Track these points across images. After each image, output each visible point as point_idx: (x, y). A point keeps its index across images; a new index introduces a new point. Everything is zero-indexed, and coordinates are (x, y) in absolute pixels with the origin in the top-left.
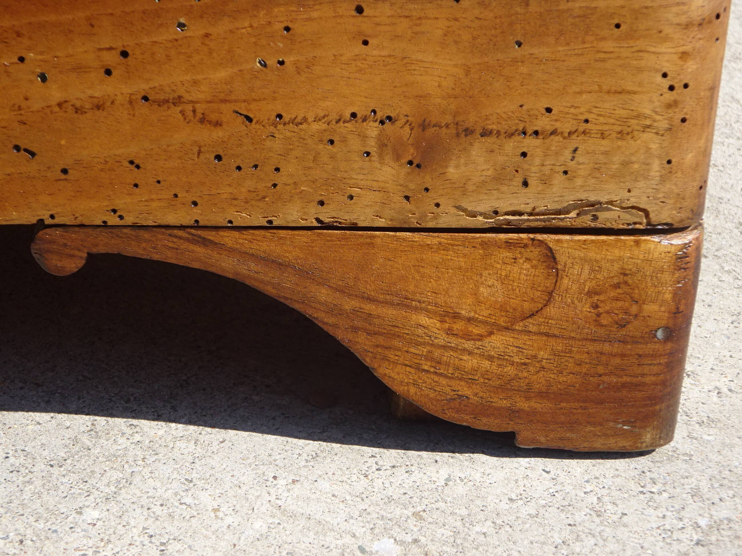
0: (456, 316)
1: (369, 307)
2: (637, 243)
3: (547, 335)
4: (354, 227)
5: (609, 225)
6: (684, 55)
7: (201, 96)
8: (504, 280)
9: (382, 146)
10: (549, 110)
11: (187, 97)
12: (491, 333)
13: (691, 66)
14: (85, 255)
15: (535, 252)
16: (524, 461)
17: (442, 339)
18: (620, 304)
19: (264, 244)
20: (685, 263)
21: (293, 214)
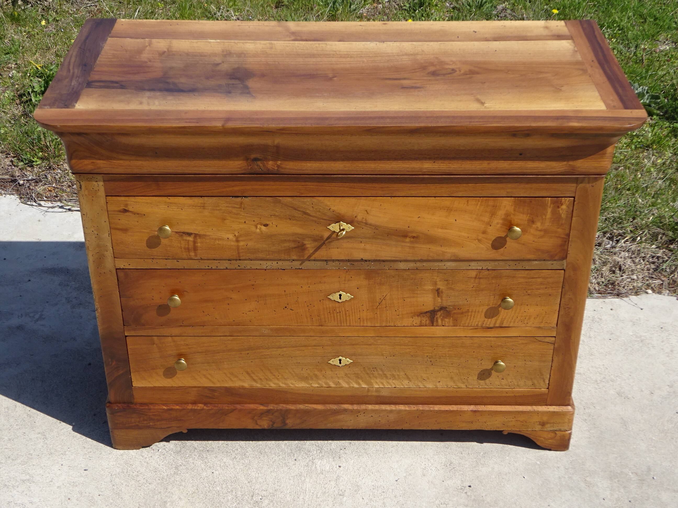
0: (545, 438)
1: (536, 437)
2: (565, 432)
3: (555, 440)
4: (536, 431)
5: (562, 431)
6: (570, 417)
7: (522, 420)
8: (551, 435)
9: (539, 424)
10: (556, 421)
11: (520, 420)
12: (549, 440)
14: (507, 433)
15: (554, 433)
16: (552, 452)
17: (544, 441)
18: (563, 437)
19: (526, 432)
20: (570, 434)
21: (529, 430)
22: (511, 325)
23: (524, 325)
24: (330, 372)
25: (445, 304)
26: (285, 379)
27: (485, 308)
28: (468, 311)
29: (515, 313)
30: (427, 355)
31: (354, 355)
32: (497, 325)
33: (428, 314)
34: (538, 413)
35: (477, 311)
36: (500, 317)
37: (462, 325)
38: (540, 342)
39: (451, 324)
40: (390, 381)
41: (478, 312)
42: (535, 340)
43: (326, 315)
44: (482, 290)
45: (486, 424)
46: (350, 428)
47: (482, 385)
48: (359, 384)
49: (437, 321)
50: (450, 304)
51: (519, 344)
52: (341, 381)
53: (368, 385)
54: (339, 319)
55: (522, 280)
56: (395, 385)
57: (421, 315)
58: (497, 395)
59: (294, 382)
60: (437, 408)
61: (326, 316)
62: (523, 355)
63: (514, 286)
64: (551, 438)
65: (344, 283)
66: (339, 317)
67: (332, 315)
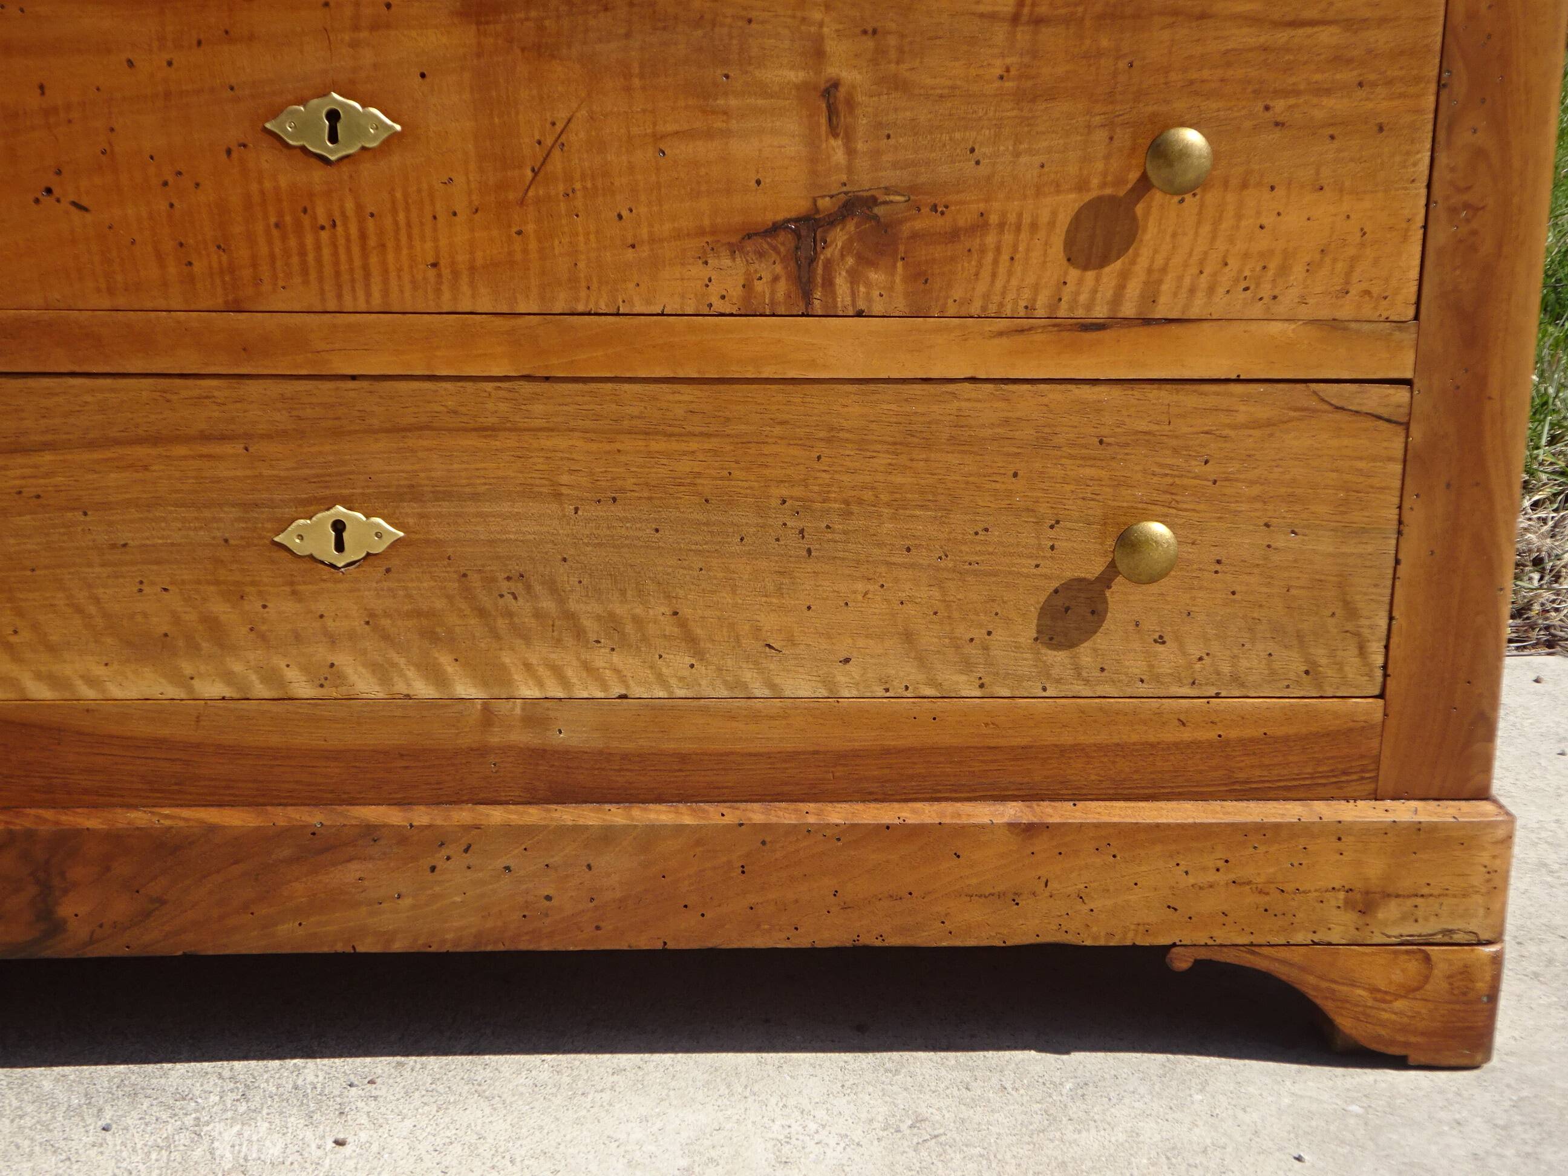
0: (1379, 991)
1: (1334, 986)
2: (1472, 950)
3: (1425, 1000)
4: (1330, 944)
5: (1458, 941)
6: (1494, 857)
7: (1262, 880)
8: (1403, 971)
9: (1347, 902)
10: (1428, 884)
11: (1254, 881)
12: (1396, 999)
13: (1498, 862)
14: (1192, 960)
15: (1419, 956)
16: (1412, 1074)
17: (1370, 1003)
18: (1464, 983)
19: (1283, 953)
20: (1497, 961)
21: (1300, 938)
22: (1194, 313)
23: (1257, 311)
24: (289, 607)
25: (865, 181)
26: (51, 649)
27: (1068, 204)
28: (981, 224)
29: (1214, 238)
30: (784, 492)
31: (413, 493)
32: (1128, 310)
33: (785, 242)
34: (1339, 832)
35: (1027, 219)
36: (1143, 262)
37: (952, 310)
38: (1339, 416)
39: (900, 304)
40: (600, 659)
41: (1034, 226)
42: (1314, 403)
43: (262, 241)
44: (1051, 95)
45: (1085, 909)
46: (397, 947)
47: (1058, 681)
48: (437, 677)
49: (829, 283)
50: (890, 176)
51: (1234, 427)
52: (344, 660)
53: (485, 684)
54: (328, 270)
55: (1244, 37)
56: (623, 680)
57: (749, 246)
58: (1135, 738)
59: (99, 671)
60: (837, 814)
61: (263, 250)
62: (1256, 490)
63: (1206, 74)
64: (1409, 991)
65: (354, 45)
66: (326, 252)
67: (293, 242)
